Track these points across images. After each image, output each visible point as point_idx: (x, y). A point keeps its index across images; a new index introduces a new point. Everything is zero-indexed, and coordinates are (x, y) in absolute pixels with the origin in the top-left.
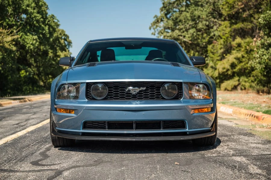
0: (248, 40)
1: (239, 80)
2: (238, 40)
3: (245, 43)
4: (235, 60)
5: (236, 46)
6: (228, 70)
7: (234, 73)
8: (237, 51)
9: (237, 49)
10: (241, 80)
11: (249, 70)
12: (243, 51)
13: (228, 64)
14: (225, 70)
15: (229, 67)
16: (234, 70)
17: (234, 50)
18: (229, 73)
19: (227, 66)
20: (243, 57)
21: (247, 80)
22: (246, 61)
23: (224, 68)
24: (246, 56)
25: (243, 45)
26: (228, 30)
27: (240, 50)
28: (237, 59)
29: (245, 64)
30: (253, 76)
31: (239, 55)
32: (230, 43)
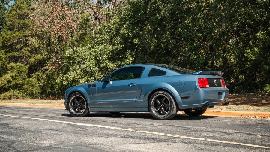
0: (18, 64)
1: (13, 92)
2: (12, 64)
3: (17, 66)
4: (10, 78)
5: (11, 68)
6: (5, 85)
7: (9, 87)
8: (11, 71)
9: (11, 70)
10: (14, 92)
11: (21, 85)
12: (16, 72)
13: (5, 80)
14: (3, 85)
15: (6, 83)
16: (10, 85)
17: (9, 70)
18: (7, 87)
19: (5, 82)
20: (16, 76)
21: (19, 92)
22: (18, 78)
23: (2, 84)
24: (18, 75)
25: (15, 67)
26: (4, 56)
27: (13, 71)
28: (12, 77)
29: (18, 81)
30: (24, 89)
31: (14, 74)
32: (6, 66)
